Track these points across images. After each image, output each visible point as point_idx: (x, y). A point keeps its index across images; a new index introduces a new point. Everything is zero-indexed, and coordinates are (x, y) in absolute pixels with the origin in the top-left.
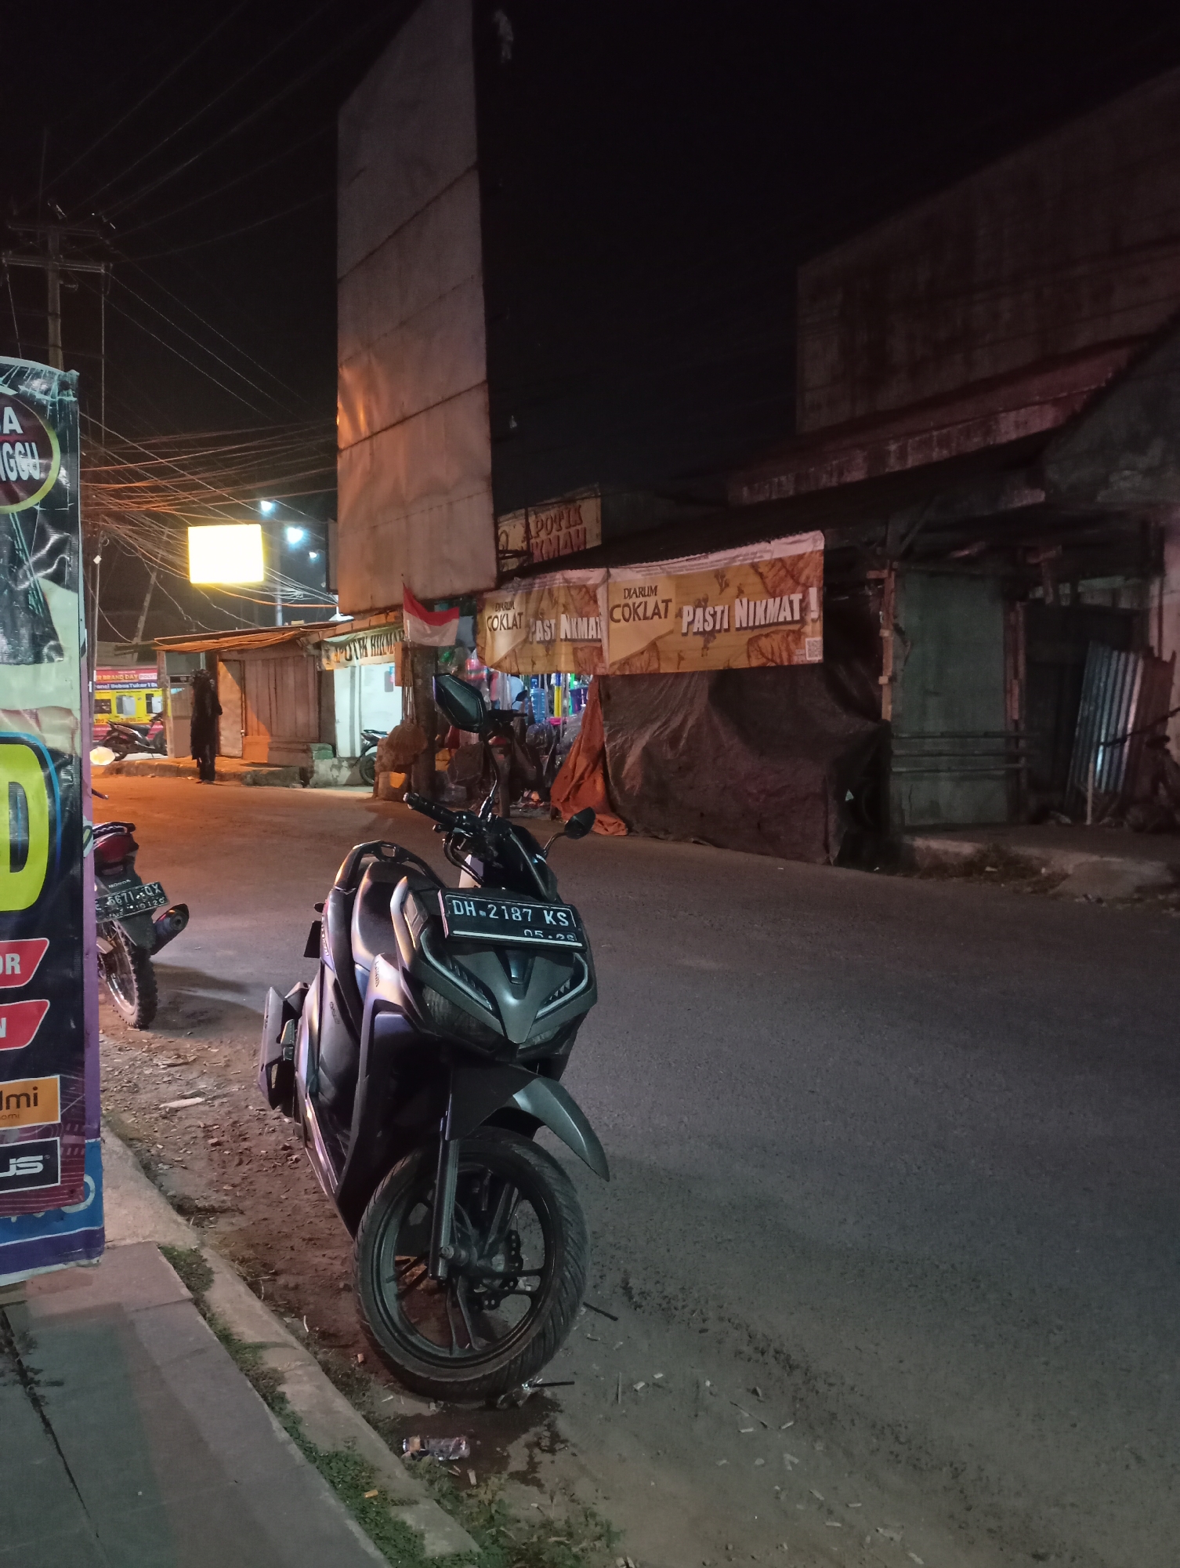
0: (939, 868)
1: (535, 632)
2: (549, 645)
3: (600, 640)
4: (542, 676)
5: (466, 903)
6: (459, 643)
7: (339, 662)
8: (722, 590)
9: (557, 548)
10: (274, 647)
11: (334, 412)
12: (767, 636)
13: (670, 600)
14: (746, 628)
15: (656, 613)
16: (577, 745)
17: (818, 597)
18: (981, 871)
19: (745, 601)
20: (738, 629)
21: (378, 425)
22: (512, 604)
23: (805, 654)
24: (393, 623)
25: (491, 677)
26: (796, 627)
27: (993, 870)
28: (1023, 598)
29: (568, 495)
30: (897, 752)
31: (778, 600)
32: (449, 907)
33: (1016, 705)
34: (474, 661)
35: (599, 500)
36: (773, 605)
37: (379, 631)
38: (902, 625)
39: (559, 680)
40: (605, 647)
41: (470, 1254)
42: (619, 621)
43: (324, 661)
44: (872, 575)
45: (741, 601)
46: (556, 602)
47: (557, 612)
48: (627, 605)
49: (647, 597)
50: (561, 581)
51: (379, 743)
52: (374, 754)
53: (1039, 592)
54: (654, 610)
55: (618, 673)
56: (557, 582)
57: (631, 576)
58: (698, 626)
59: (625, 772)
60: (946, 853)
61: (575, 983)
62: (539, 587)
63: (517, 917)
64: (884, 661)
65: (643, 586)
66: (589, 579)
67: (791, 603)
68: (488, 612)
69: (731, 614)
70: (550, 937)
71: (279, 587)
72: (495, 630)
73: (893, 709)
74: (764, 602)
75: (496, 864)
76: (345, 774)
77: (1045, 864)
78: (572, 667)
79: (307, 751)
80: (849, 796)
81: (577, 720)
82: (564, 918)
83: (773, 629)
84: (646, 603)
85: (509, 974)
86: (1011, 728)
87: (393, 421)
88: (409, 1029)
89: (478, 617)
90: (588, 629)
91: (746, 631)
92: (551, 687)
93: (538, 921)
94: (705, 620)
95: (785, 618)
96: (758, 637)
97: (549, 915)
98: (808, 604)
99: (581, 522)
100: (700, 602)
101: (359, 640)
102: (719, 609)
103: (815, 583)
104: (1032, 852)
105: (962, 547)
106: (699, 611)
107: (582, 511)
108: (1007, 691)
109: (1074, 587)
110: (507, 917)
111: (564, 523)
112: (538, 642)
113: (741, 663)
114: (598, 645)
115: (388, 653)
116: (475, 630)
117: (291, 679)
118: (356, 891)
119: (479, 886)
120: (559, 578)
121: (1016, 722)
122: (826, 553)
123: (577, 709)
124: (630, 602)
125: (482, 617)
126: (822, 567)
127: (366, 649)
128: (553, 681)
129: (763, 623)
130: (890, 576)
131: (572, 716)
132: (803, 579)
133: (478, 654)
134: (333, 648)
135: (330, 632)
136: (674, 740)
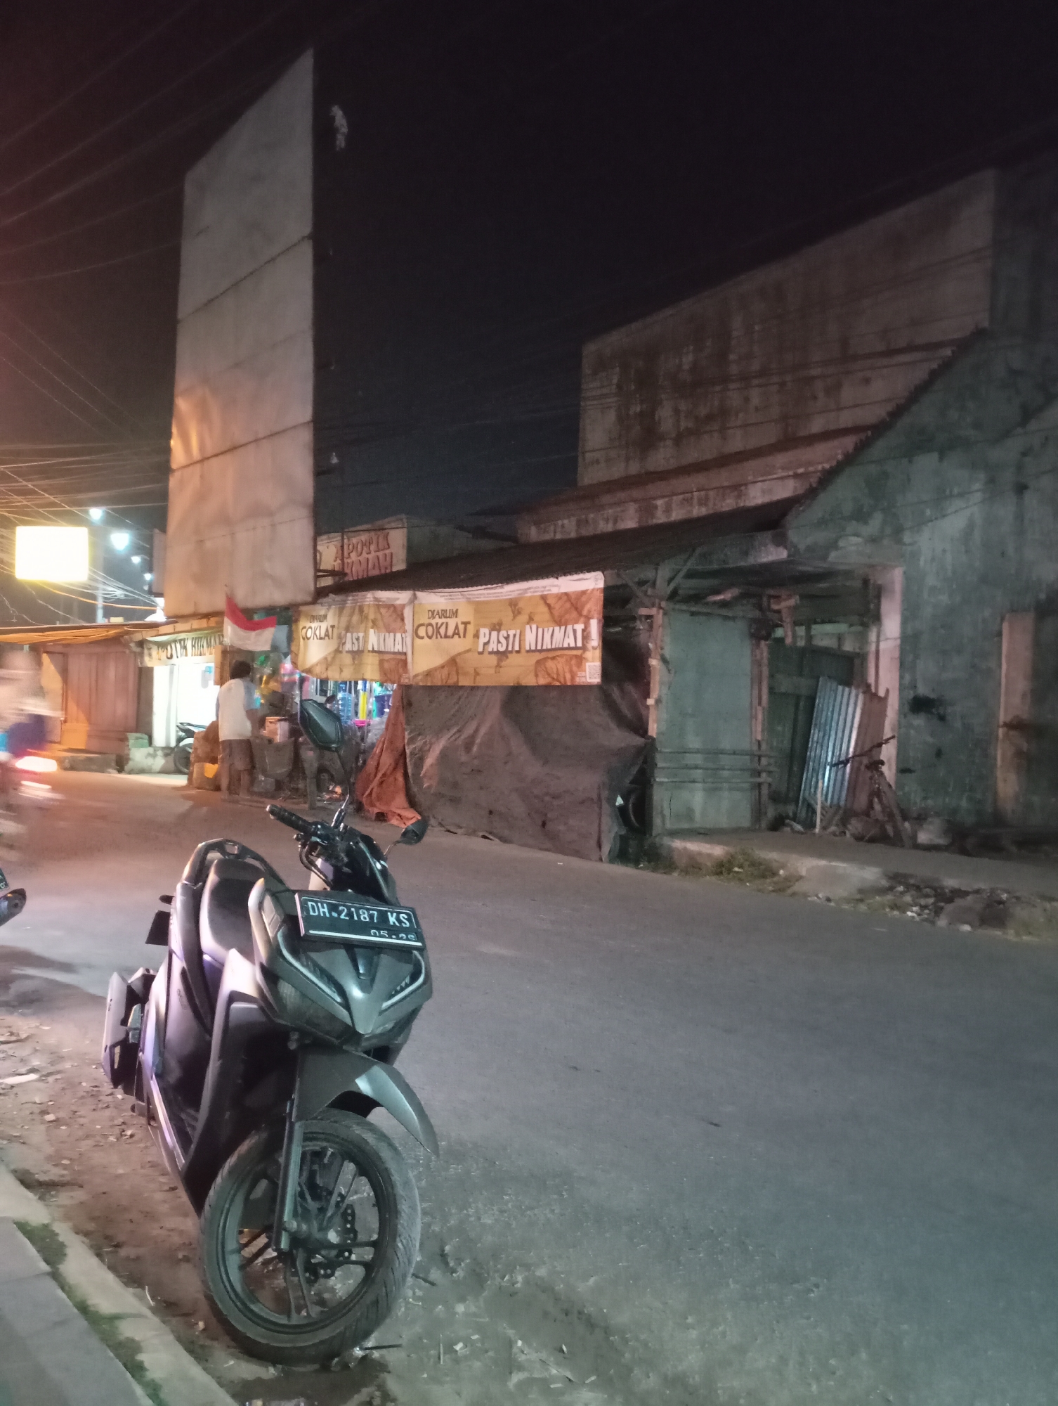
0: (693, 867)
1: (344, 643)
2: (357, 654)
3: (405, 654)
4: (350, 682)
5: (319, 904)
6: (275, 648)
7: (160, 659)
8: (515, 617)
9: (366, 567)
10: (97, 643)
11: (169, 436)
12: (553, 658)
13: (469, 623)
14: (533, 651)
15: (456, 633)
16: (380, 746)
17: (598, 628)
18: (730, 871)
19: (534, 627)
20: (528, 651)
21: (210, 450)
22: (325, 617)
23: (585, 677)
24: (213, 628)
25: (302, 680)
26: (578, 653)
27: (740, 870)
28: (767, 638)
29: (379, 523)
30: (660, 764)
31: (563, 628)
32: (305, 908)
33: (759, 728)
34: (287, 665)
35: (405, 530)
36: (559, 633)
37: (201, 634)
38: (668, 656)
39: (365, 687)
40: (409, 659)
41: (309, 1227)
42: (422, 638)
43: (146, 659)
44: (643, 611)
45: (531, 628)
46: (366, 617)
47: (366, 627)
48: (430, 624)
49: (449, 619)
50: (372, 599)
51: (195, 736)
52: (189, 745)
53: (779, 633)
54: (455, 630)
55: (421, 684)
56: (368, 600)
57: (435, 599)
58: (493, 646)
59: (422, 773)
60: (700, 854)
61: (414, 978)
62: (352, 603)
63: (365, 918)
64: (651, 685)
65: (444, 608)
66: (398, 599)
67: (575, 631)
68: (303, 623)
69: (522, 638)
70: (394, 937)
71: (101, 586)
72: (308, 639)
73: (658, 727)
74: (551, 629)
75: (346, 870)
76: (160, 762)
77: (783, 866)
78: (377, 676)
79: (124, 740)
80: (619, 801)
81: (380, 723)
82: (406, 919)
83: (559, 653)
84: (447, 624)
85: (357, 970)
86: (755, 748)
87: (223, 449)
88: (263, 1019)
89: (294, 627)
90: (394, 643)
91: (533, 654)
92: (357, 692)
93: (383, 923)
94: (499, 642)
95: (569, 644)
96: (546, 659)
97: (392, 916)
98: (589, 633)
99: (389, 548)
100: (495, 626)
101: (180, 641)
102: (511, 633)
103: (596, 616)
104: (771, 856)
105: (718, 592)
106: (494, 634)
107: (390, 538)
108: (753, 717)
109: (808, 629)
110: (356, 918)
111: (373, 547)
112: (347, 652)
113: (529, 681)
114: (403, 657)
115: (207, 654)
116: (290, 638)
117: (112, 672)
118: (203, 886)
119: (329, 889)
120: (370, 597)
121: (759, 743)
122: (607, 590)
123: (381, 713)
124: (433, 622)
125: (297, 628)
126: (602, 603)
127: (186, 650)
128: (360, 686)
129: (549, 647)
130: (658, 613)
131: (376, 719)
132: (585, 612)
133: (291, 659)
134: (156, 647)
135: (153, 631)
136: (468, 746)
